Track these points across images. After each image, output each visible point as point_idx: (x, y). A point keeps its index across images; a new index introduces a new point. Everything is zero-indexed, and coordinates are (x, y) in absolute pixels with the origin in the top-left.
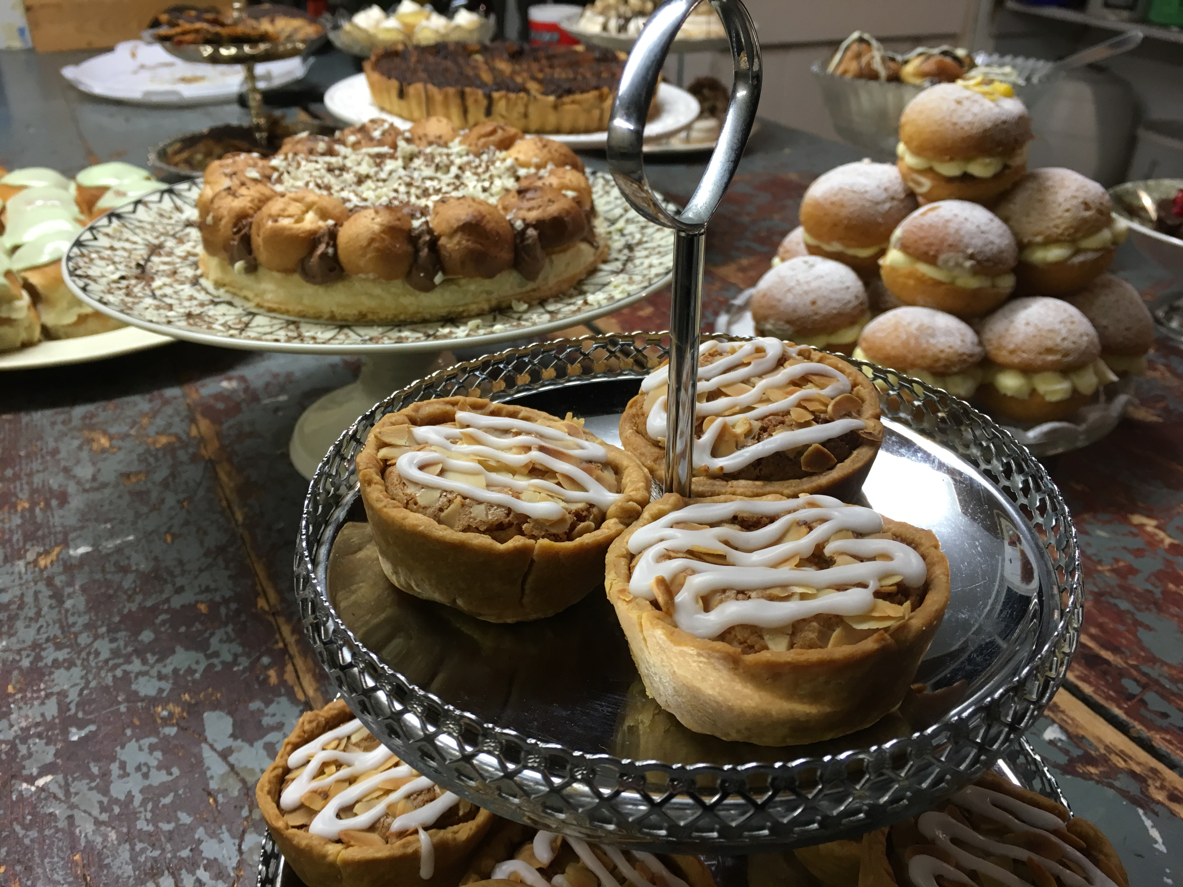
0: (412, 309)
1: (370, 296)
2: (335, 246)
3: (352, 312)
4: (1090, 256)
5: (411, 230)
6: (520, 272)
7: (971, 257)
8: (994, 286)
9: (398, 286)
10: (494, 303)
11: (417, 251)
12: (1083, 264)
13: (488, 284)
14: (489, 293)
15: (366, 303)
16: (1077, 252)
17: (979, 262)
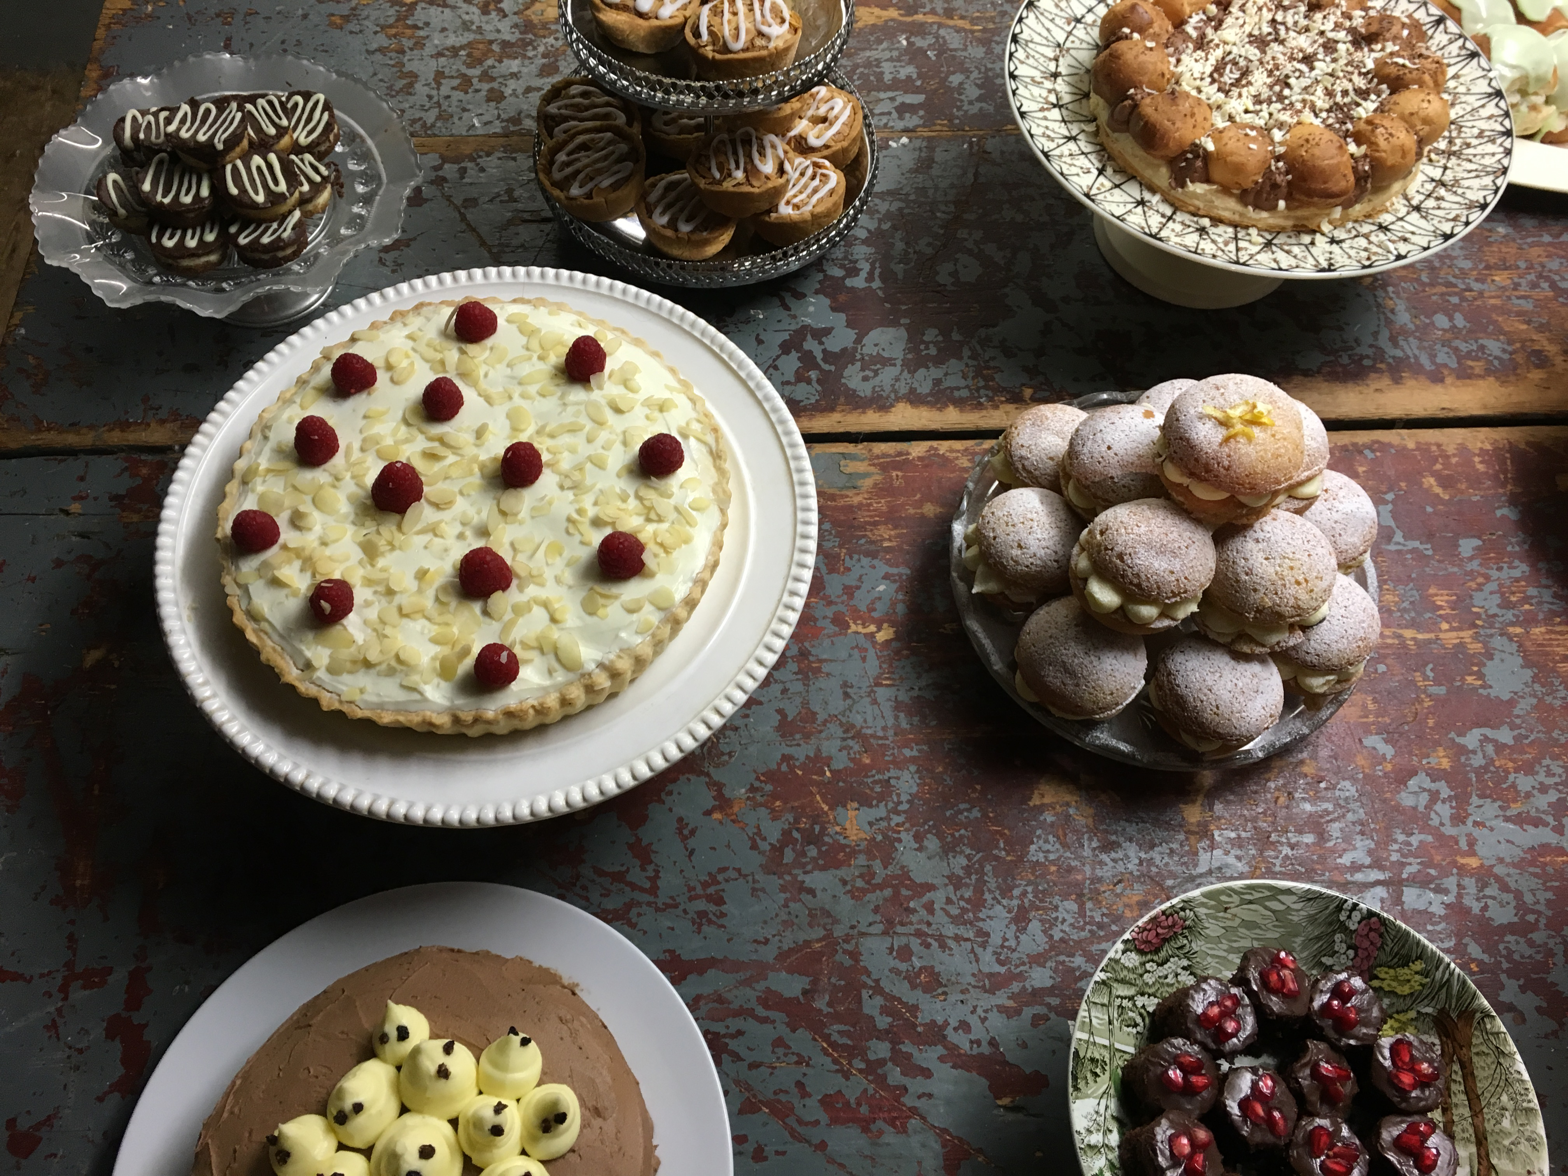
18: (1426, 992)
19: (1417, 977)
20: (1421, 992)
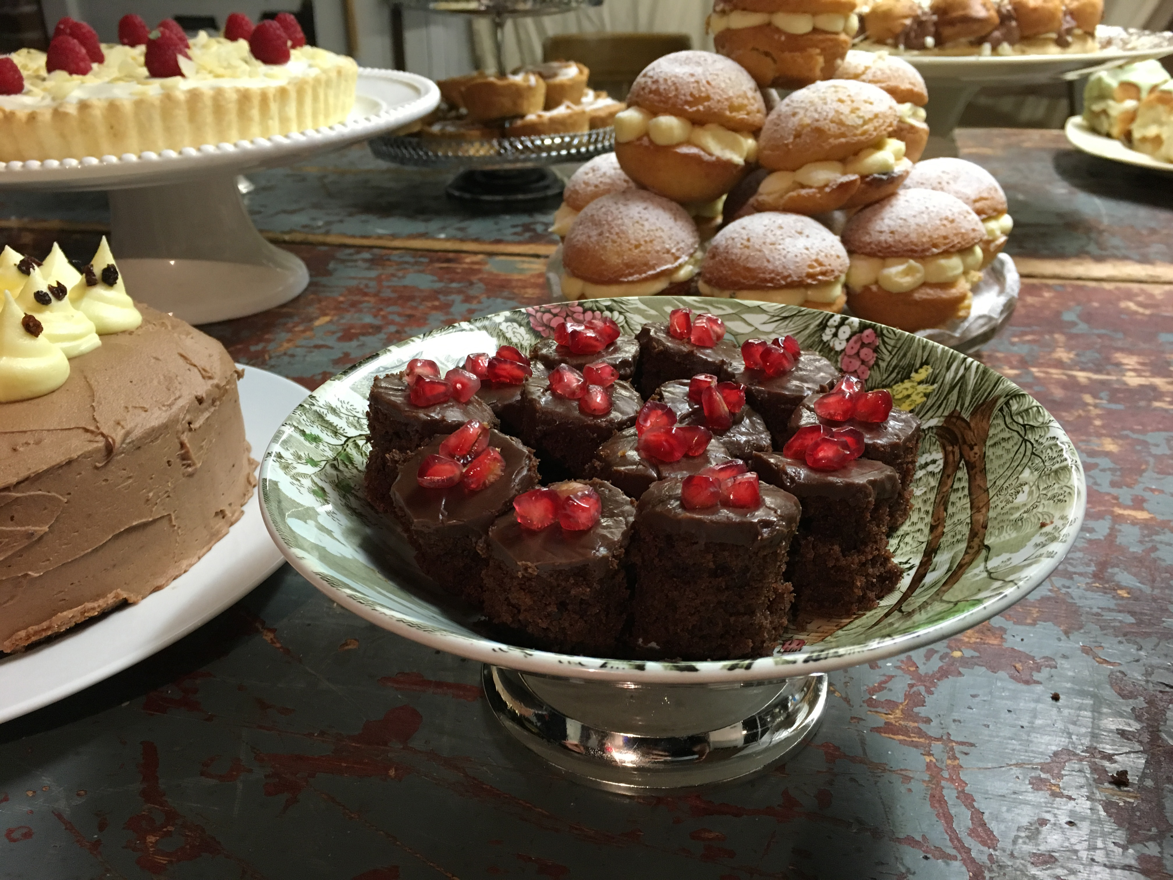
18: (930, 403)
19: (922, 388)
20: (924, 404)
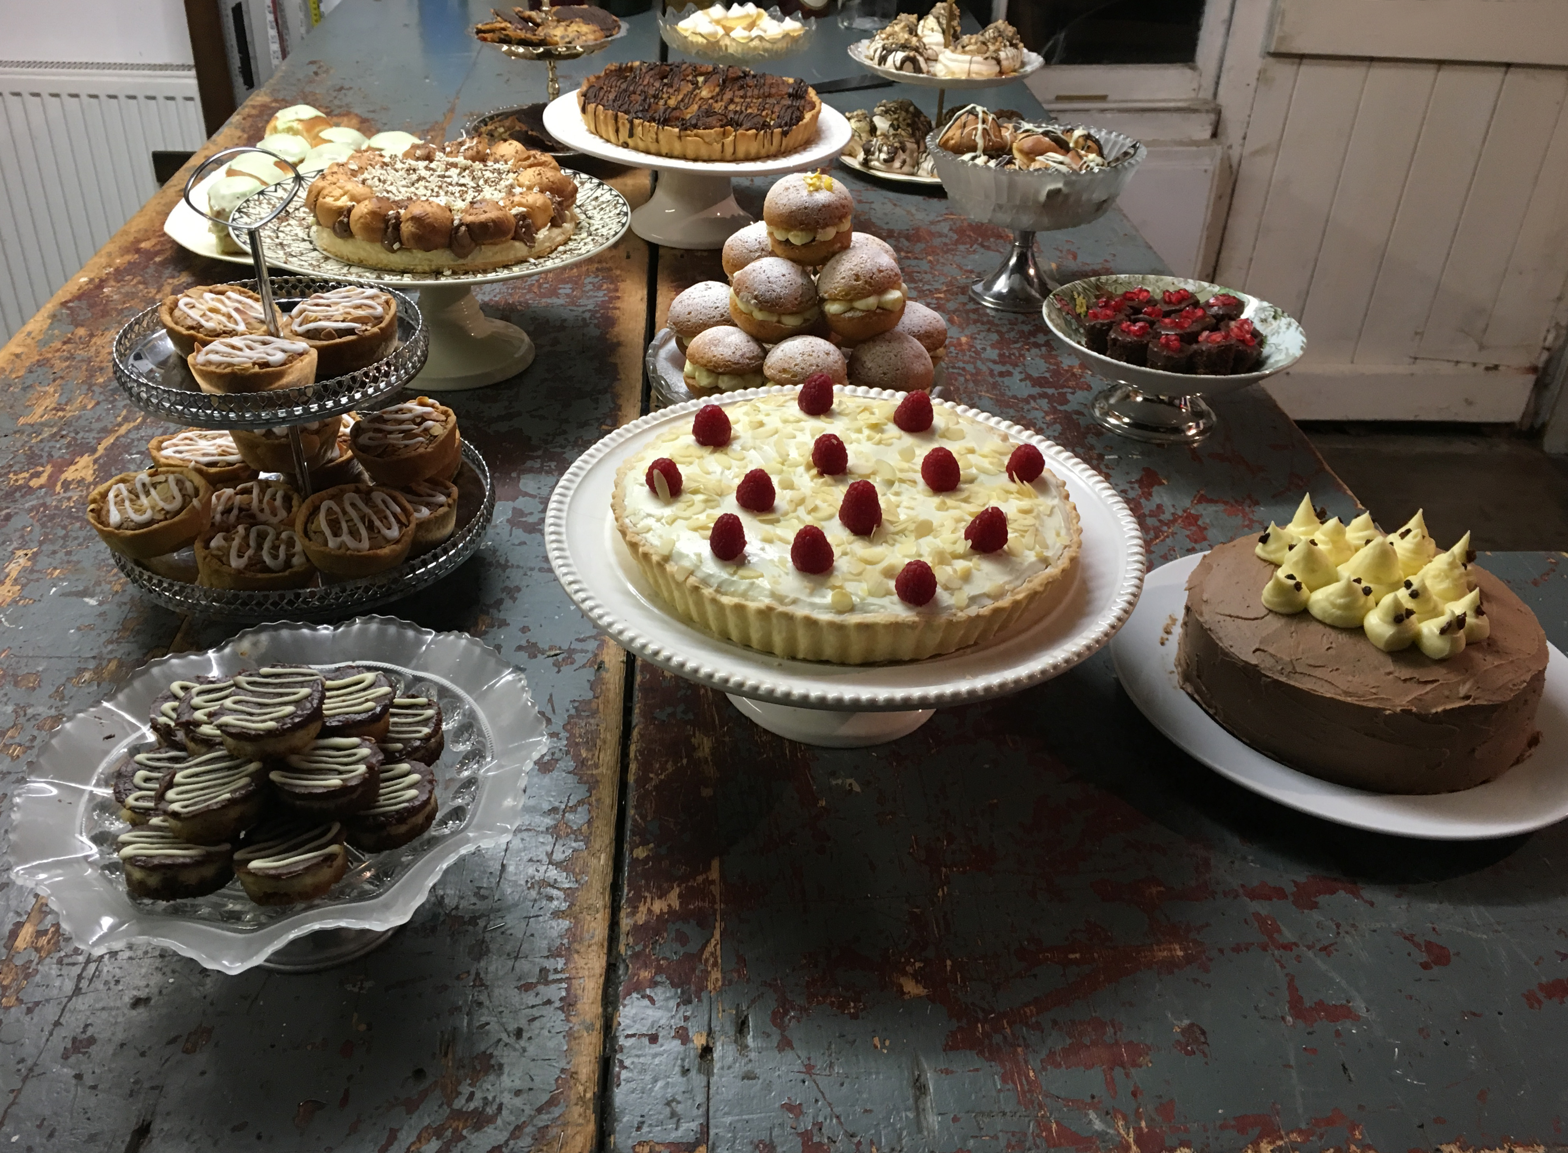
0: (385, 262)
1: (364, 250)
2: (349, 217)
3: (355, 258)
4: (858, 314)
5: (387, 215)
6: (453, 251)
7: (756, 297)
8: (779, 322)
9: (378, 247)
10: (433, 267)
11: (388, 228)
12: (851, 319)
13: (429, 255)
14: (430, 261)
15: (363, 255)
16: (852, 309)
17: (760, 302)
